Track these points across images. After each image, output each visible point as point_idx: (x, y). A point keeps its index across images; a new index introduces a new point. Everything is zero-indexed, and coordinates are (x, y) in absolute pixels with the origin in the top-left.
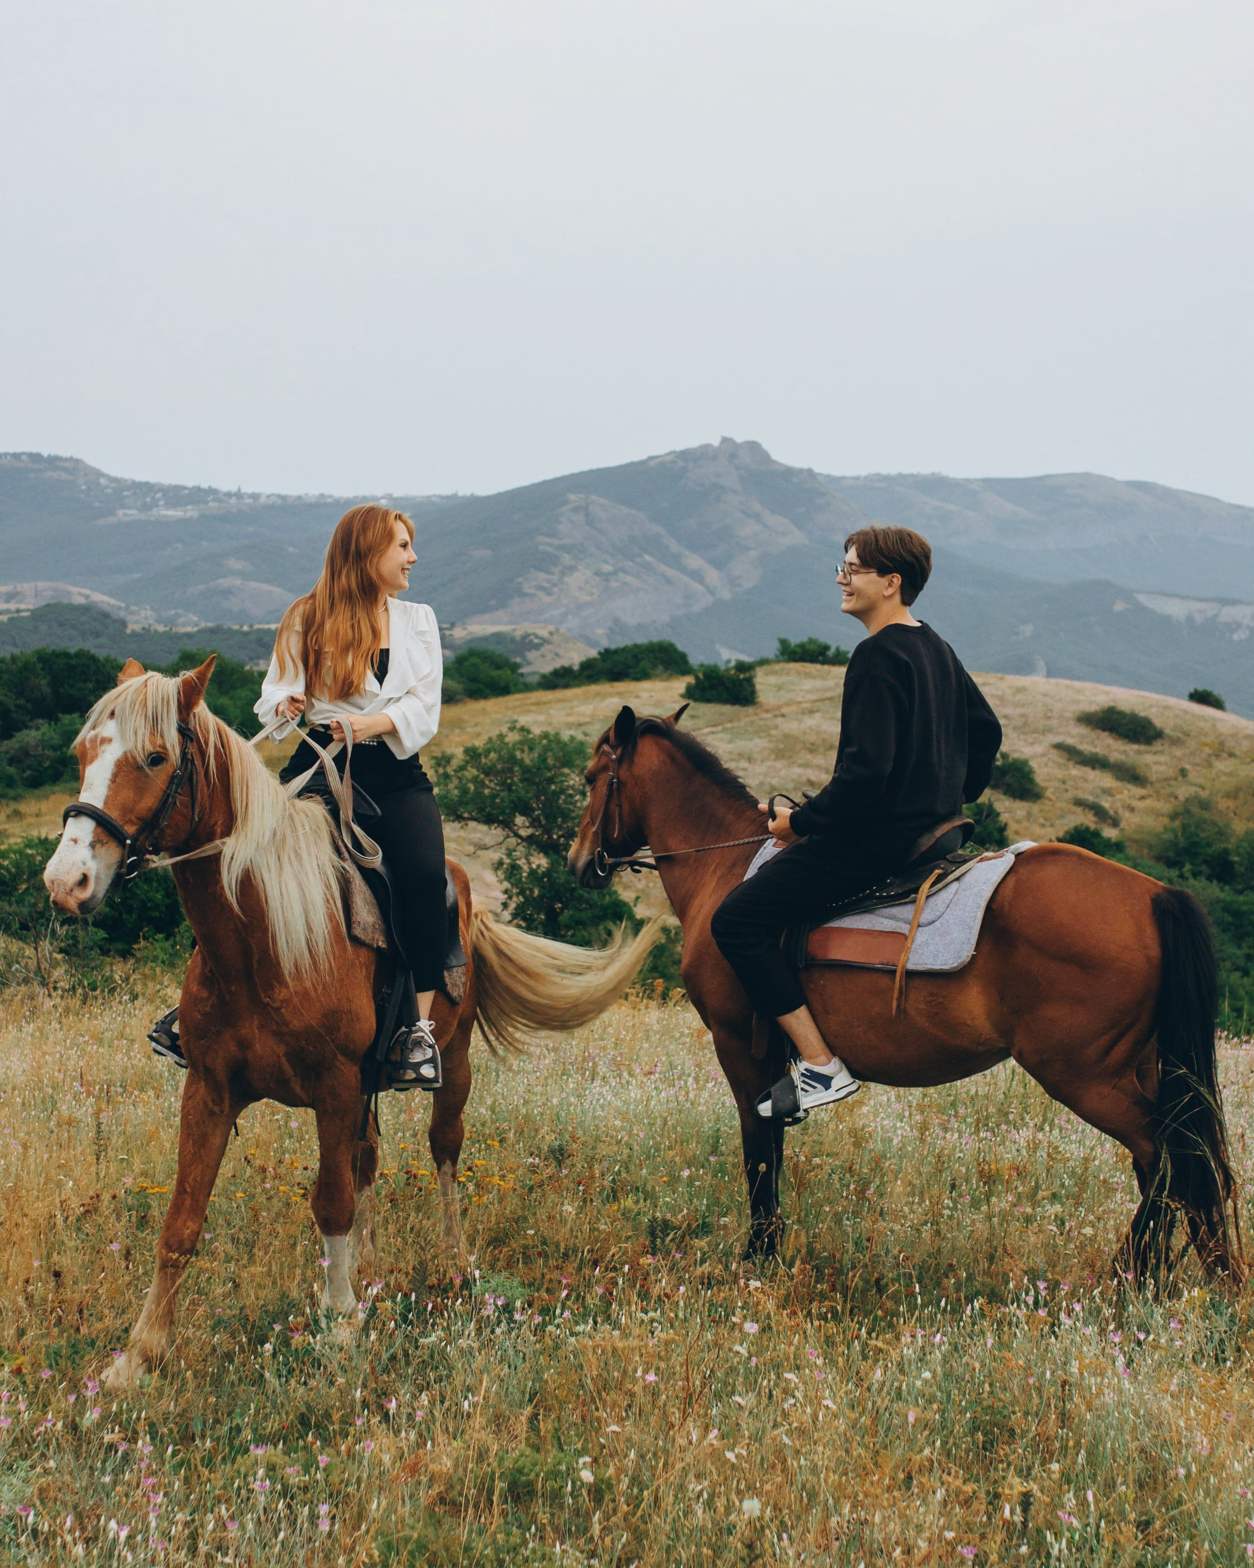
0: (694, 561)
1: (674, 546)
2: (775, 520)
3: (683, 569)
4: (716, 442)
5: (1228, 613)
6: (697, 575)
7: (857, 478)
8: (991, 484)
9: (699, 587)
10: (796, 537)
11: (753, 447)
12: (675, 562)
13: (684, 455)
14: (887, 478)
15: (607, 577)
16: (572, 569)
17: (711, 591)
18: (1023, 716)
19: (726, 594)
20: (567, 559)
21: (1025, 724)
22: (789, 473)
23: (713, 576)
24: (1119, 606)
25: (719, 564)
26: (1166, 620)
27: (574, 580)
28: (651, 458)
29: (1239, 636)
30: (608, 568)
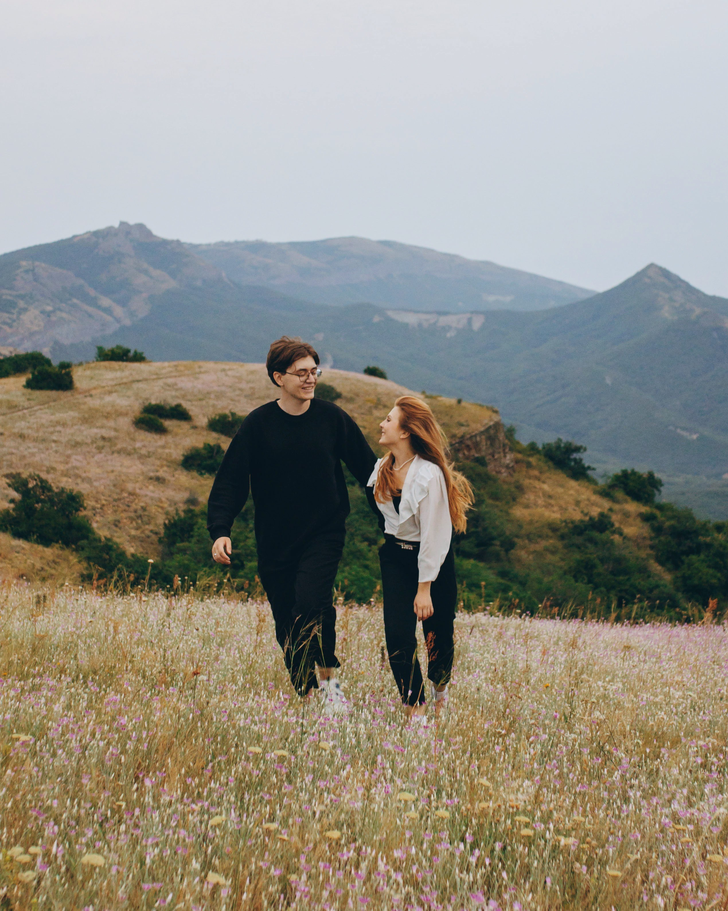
0: (106, 302)
1: (92, 293)
2: (156, 273)
3: (99, 307)
4: (116, 225)
5: (443, 320)
6: (108, 311)
7: (209, 245)
8: (293, 245)
9: (109, 318)
10: (171, 284)
11: (141, 227)
12: (93, 302)
13: (96, 234)
14: (228, 244)
15: (49, 314)
16: (25, 310)
17: (118, 320)
18: (252, 388)
19: (127, 322)
20: (22, 304)
21: (253, 394)
22: (165, 243)
23: (119, 311)
24: (376, 319)
25: (123, 303)
26: (405, 326)
27: (25, 317)
28: (75, 237)
29: (450, 334)
30: (49, 308)
